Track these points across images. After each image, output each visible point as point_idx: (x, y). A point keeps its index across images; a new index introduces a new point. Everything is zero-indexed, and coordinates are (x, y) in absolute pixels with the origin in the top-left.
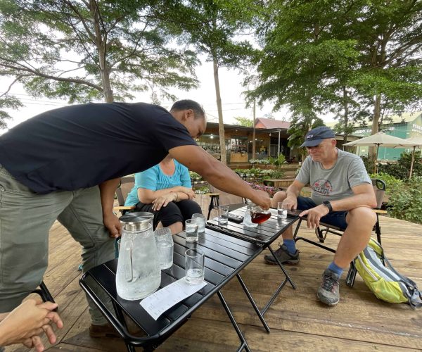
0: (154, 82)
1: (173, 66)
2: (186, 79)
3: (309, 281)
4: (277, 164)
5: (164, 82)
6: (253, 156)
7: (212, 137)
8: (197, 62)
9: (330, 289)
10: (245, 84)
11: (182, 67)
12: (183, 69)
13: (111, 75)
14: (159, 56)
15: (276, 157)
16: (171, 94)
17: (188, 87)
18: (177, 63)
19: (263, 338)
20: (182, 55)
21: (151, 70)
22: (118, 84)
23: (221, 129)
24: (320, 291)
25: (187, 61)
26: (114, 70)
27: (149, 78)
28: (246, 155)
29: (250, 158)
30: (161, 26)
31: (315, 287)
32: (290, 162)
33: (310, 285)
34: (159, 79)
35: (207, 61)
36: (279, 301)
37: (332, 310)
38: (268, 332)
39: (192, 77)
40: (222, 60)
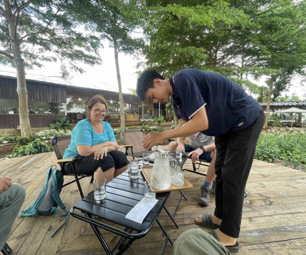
0: (62, 56)
1: (80, 45)
2: (91, 57)
3: (193, 194)
4: (159, 122)
5: (71, 56)
6: (143, 117)
7: (112, 102)
8: (100, 46)
9: (205, 197)
10: (138, 66)
11: (87, 47)
12: (88, 49)
13: (21, 46)
14: (68, 36)
15: (158, 117)
16: (79, 68)
17: (93, 63)
18: (84, 44)
19: (175, 232)
20: (88, 39)
21: (60, 45)
22: (26, 53)
23: (121, 97)
24: (201, 199)
25: (92, 44)
26: (25, 41)
27: (57, 52)
28: (137, 116)
29: (140, 118)
30: (70, 13)
31: (197, 197)
32: (167, 121)
33: (193, 196)
34: (67, 53)
35: (110, 47)
36: (180, 209)
37: (207, 208)
38: (178, 227)
39: (97, 56)
40: (121, 48)
